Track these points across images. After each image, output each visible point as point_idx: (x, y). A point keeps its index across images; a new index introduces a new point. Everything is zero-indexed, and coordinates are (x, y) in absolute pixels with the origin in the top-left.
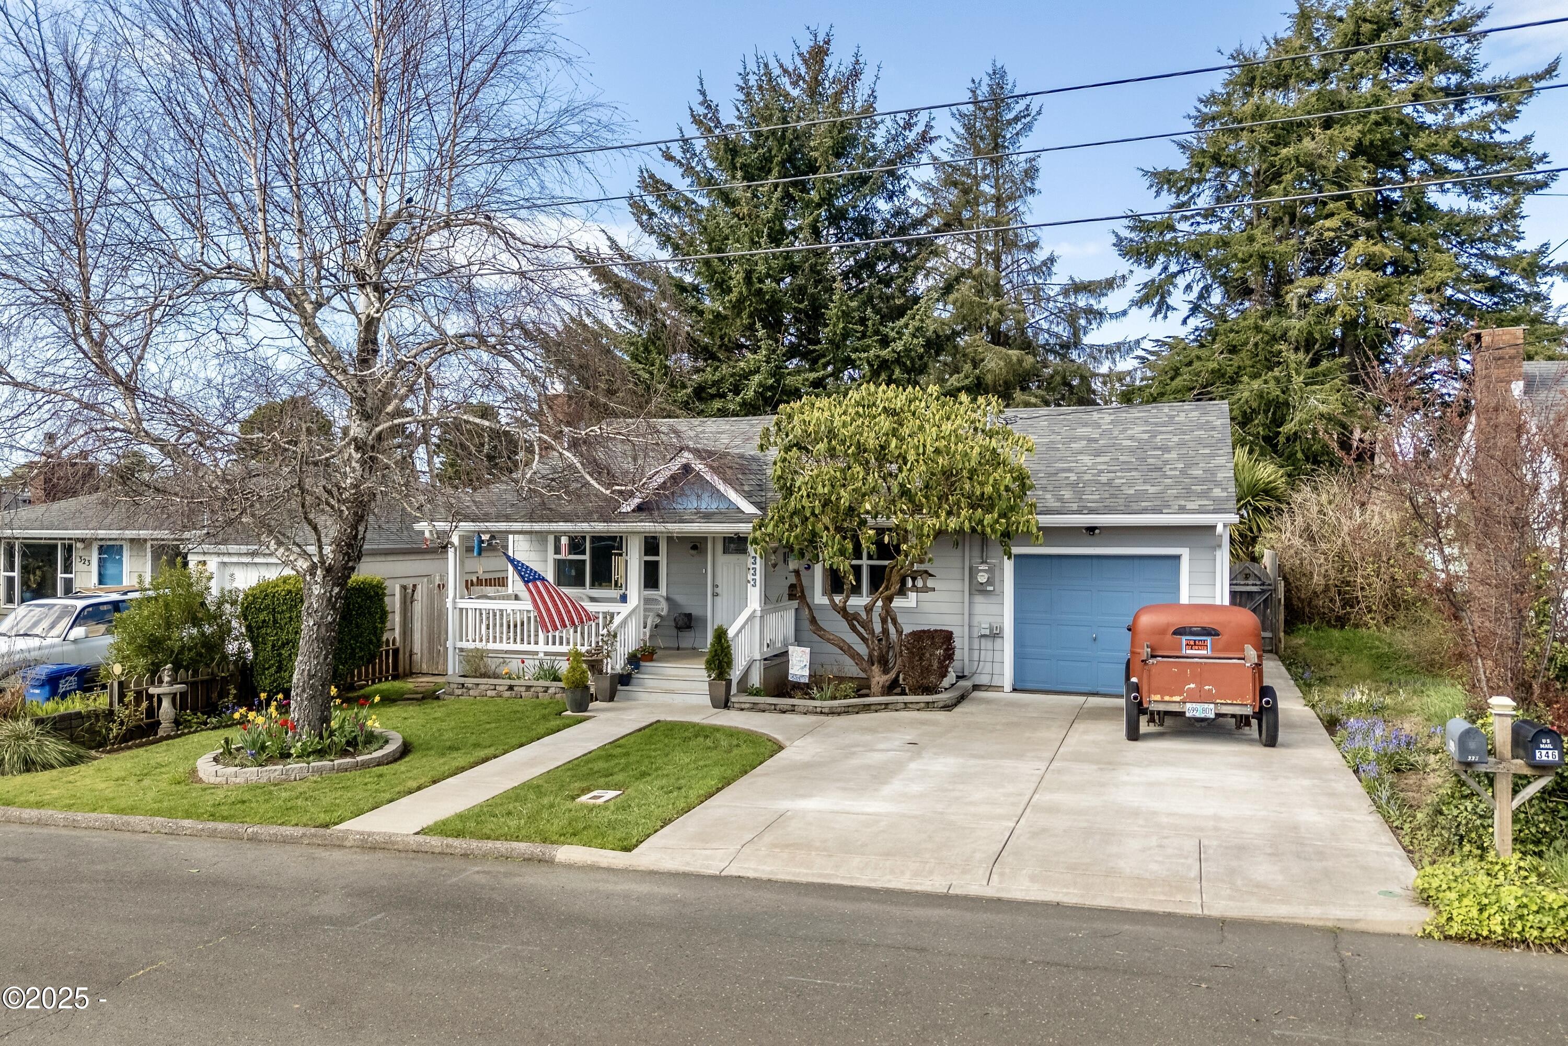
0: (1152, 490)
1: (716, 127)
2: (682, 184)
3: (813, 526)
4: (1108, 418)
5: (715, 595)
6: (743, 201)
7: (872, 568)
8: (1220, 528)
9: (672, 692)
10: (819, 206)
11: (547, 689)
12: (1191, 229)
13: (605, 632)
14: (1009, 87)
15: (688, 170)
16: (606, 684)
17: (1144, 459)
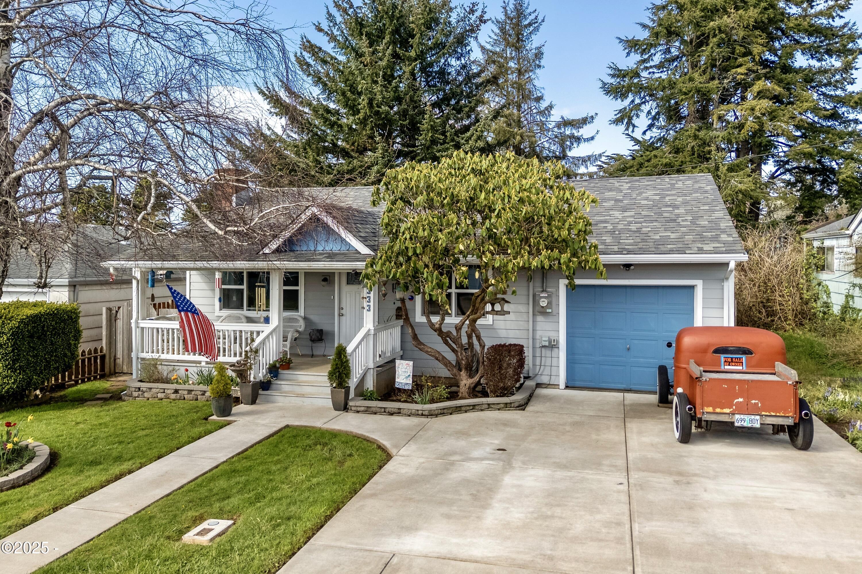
0: (673, 236)
1: (350, 8)
2: (328, 47)
3: (415, 264)
4: (626, 186)
5: (341, 315)
6: (367, 55)
7: (459, 295)
8: (732, 265)
9: (303, 396)
10: (416, 60)
11: (204, 393)
12: (648, 76)
13: (248, 349)
14: (525, 5)
15: (333, 38)
16: (249, 390)
17: (660, 214)
